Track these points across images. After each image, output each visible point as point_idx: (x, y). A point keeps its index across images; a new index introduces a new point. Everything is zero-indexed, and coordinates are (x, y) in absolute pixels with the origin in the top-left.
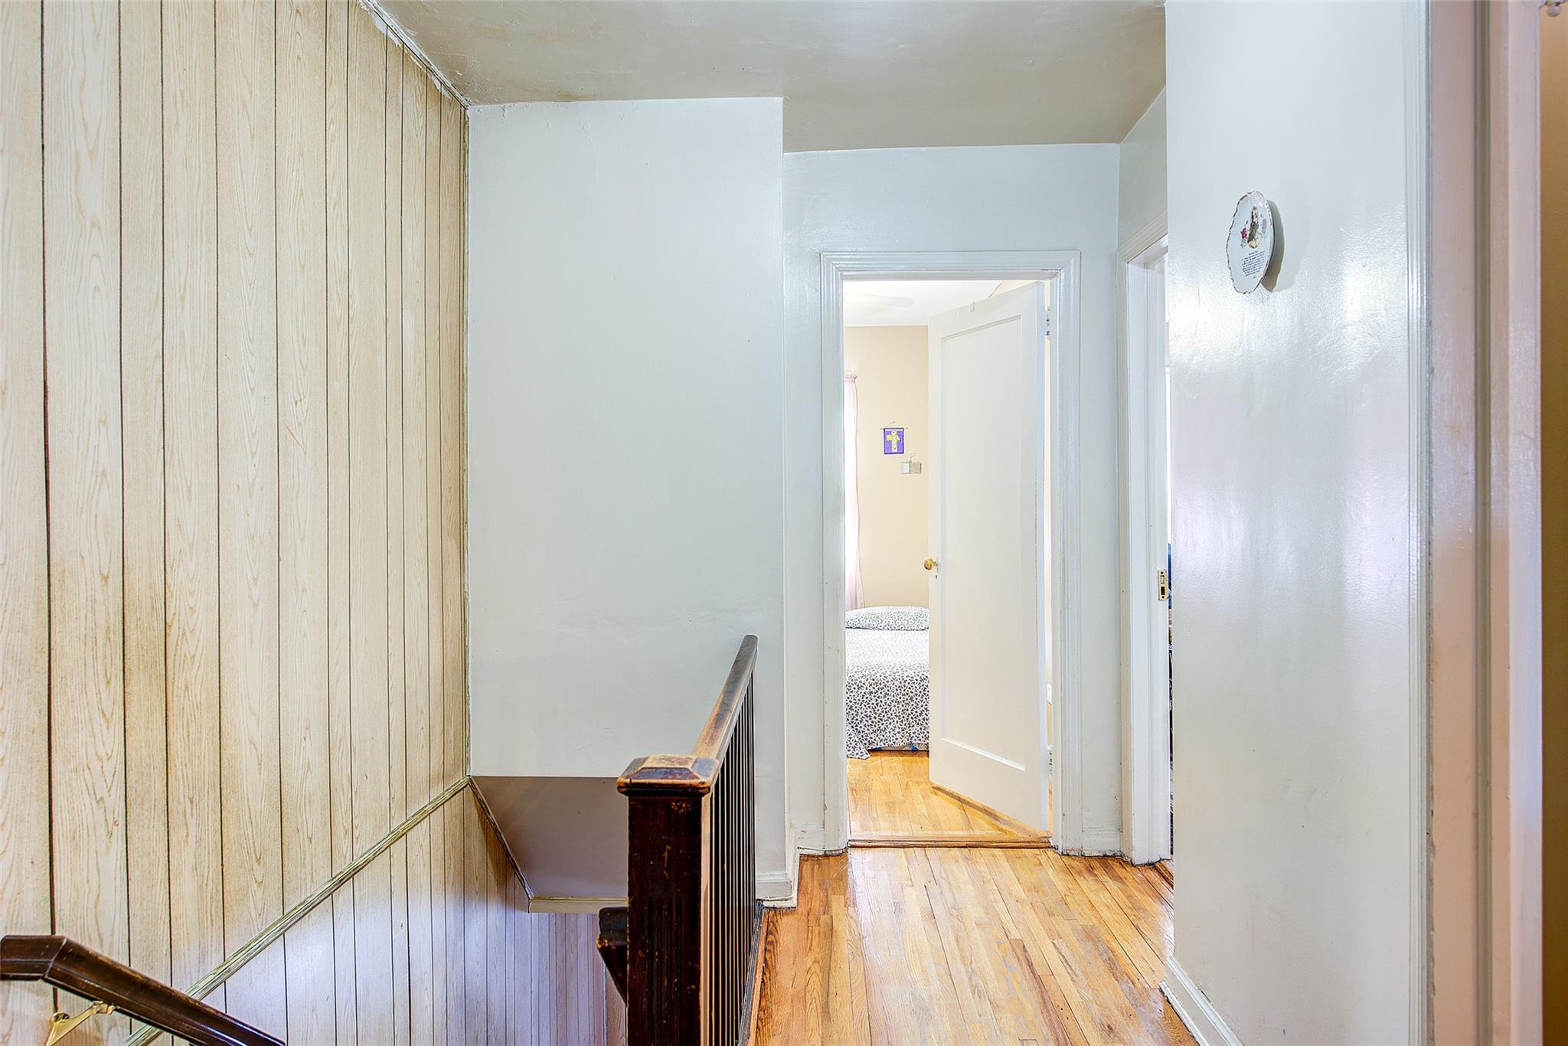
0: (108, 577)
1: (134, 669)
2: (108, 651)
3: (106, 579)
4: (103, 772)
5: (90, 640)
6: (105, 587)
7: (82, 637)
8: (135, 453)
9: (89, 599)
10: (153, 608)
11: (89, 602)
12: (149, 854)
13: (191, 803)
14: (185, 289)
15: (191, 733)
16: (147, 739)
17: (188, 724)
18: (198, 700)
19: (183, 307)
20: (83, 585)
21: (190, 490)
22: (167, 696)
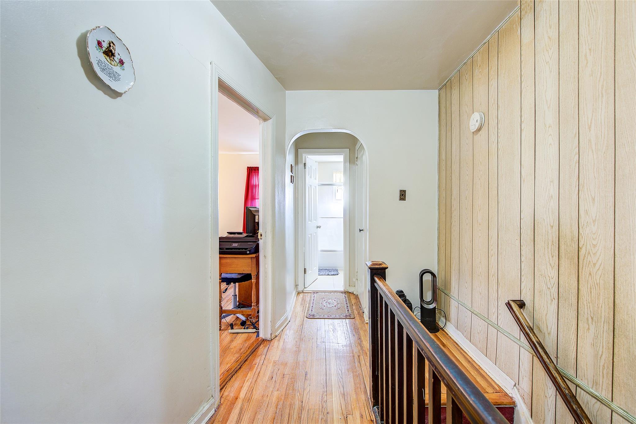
0: (553, 226)
1: (563, 256)
2: (553, 248)
3: (552, 227)
4: (550, 281)
5: (546, 243)
6: (552, 229)
7: (544, 241)
8: (564, 189)
9: (546, 231)
10: (572, 240)
11: (546, 232)
12: (567, 319)
13: (592, 318)
14: (591, 123)
15: (592, 293)
16: (568, 281)
17: (591, 289)
18: (598, 282)
19: (590, 131)
20: (544, 227)
21: (594, 199)
22: (578, 272)
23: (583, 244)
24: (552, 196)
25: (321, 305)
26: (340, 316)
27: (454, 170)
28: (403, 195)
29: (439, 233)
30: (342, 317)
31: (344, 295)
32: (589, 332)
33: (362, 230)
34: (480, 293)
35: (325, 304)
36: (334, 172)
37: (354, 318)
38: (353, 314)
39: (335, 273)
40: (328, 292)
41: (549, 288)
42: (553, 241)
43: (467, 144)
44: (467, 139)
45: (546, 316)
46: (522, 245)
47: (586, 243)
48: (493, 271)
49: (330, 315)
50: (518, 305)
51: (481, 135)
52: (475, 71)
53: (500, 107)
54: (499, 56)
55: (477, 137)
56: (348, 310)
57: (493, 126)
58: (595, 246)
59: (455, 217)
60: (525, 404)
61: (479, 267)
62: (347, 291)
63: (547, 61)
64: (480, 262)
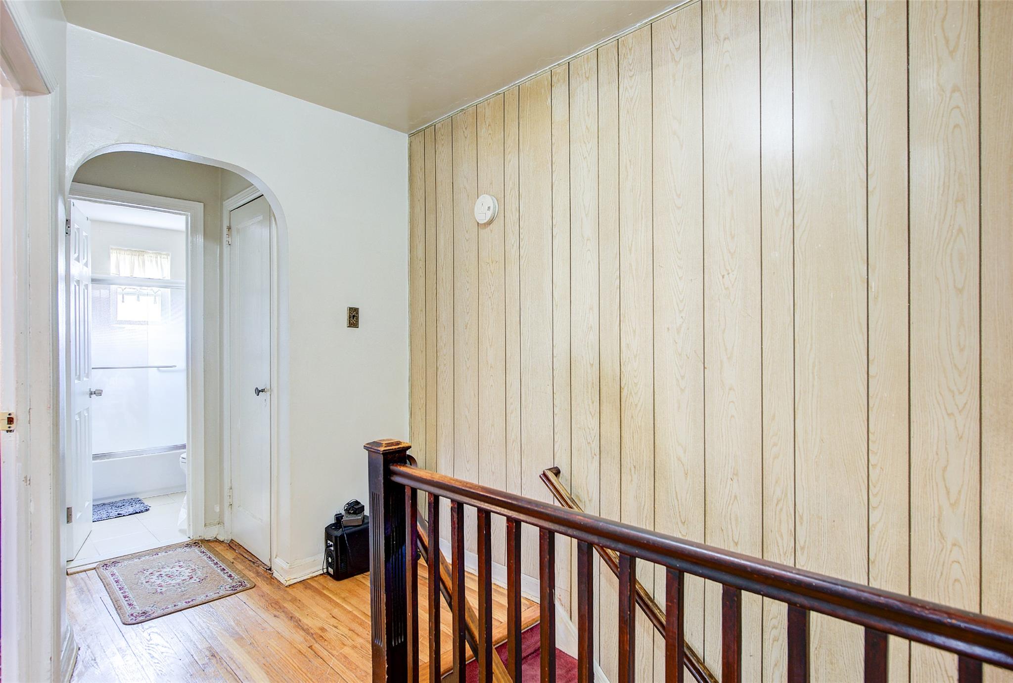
1: (604, 400)
2: (592, 391)
3: (591, 365)
4: (590, 434)
5: (585, 386)
6: (592, 369)
7: (582, 384)
9: (585, 371)
11: (585, 373)
12: (610, 475)
13: (635, 467)
14: (631, 245)
15: (635, 437)
16: (611, 430)
17: (633, 433)
18: (640, 424)
19: (631, 253)
20: (583, 366)
21: (634, 332)
22: (621, 417)
23: (625, 384)
24: (591, 327)
25: (149, 587)
26: (218, 593)
27: (442, 279)
28: (354, 316)
29: (412, 386)
30: (222, 593)
31: (196, 550)
32: (632, 484)
33: (263, 391)
34: (493, 473)
35: (159, 582)
36: (112, 249)
37: (255, 586)
38: (247, 580)
39: (138, 507)
40: (149, 554)
41: (589, 443)
42: (593, 383)
43: (467, 240)
44: (467, 232)
45: (586, 479)
46: (555, 392)
47: (628, 382)
48: (513, 434)
49: (188, 598)
50: (554, 474)
51: (491, 231)
52: (481, 130)
53: (523, 196)
54: (521, 122)
55: (484, 233)
56: (230, 576)
57: (512, 220)
58: (636, 384)
59: (445, 357)
60: (563, 605)
61: (491, 433)
62: (199, 538)
63: (584, 156)
64: (493, 425)
